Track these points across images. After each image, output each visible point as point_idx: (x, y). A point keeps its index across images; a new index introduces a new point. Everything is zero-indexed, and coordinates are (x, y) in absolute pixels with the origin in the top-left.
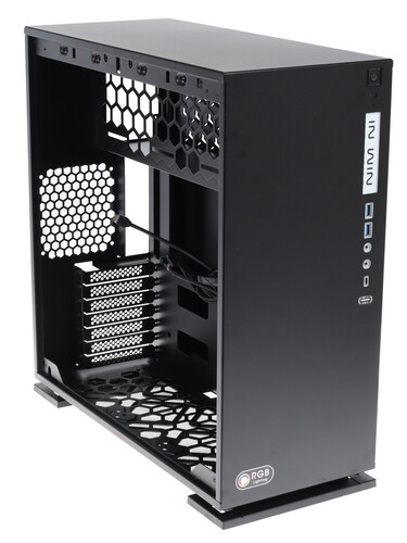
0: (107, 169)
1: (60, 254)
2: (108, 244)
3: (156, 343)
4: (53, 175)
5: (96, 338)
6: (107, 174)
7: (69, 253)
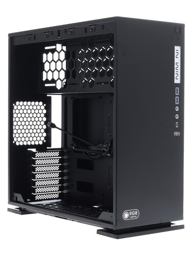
0: (43, 105)
1: (21, 144)
2: (43, 141)
3: (65, 191)
4: (19, 105)
5: (37, 186)
6: (43, 107)
7: (25, 143)
